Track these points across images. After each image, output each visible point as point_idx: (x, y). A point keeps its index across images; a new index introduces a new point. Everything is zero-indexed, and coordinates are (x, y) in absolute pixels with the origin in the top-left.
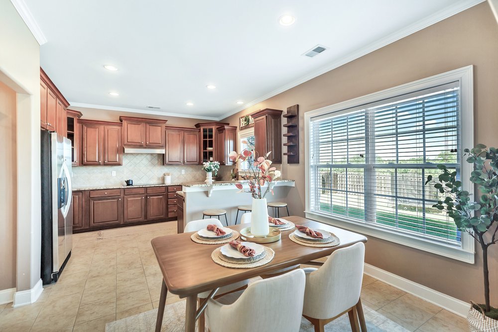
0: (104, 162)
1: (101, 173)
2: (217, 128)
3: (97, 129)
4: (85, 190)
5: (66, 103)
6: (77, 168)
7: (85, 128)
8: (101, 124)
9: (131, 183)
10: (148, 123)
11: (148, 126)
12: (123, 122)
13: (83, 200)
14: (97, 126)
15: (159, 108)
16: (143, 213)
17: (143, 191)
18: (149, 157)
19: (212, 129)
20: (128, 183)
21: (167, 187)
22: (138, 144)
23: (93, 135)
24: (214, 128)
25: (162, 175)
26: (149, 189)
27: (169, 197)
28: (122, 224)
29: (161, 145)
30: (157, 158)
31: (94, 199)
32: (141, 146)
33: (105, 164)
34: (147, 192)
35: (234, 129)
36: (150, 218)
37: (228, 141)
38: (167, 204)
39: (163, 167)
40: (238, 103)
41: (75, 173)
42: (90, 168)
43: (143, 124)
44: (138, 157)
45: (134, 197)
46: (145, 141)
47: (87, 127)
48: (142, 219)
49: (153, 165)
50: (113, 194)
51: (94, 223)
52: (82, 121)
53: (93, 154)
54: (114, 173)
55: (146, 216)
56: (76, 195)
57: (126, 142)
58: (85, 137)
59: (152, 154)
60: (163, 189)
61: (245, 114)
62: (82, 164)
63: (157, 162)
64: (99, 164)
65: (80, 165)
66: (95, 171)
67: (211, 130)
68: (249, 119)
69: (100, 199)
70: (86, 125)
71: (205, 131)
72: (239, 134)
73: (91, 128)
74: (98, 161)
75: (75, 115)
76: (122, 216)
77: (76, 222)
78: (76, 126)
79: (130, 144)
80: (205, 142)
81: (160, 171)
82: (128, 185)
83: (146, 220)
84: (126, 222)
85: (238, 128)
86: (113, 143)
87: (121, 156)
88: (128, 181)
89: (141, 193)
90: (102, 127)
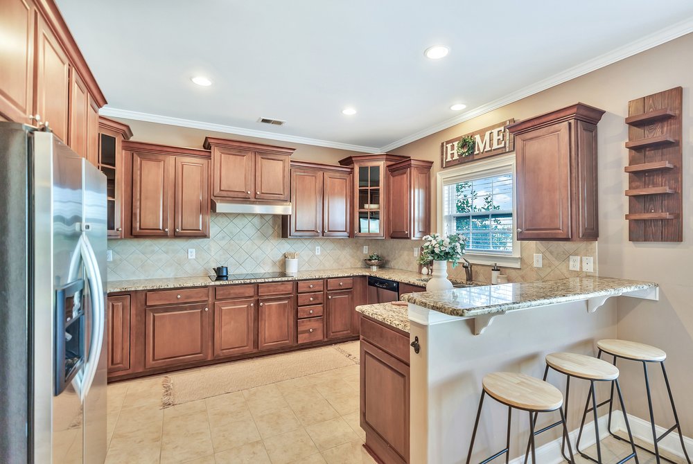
0: (175, 230)
1: (167, 253)
2: (388, 166)
3: (163, 162)
4: (136, 291)
5: (99, 99)
6: (119, 242)
7: (138, 160)
8: (169, 153)
9: (225, 274)
10: (260, 153)
11: (259, 158)
12: (212, 151)
13: (133, 311)
14: (161, 157)
15: (280, 123)
16: (251, 337)
17: (250, 291)
18: (256, 221)
19: (378, 168)
20: (220, 273)
21: (296, 283)
22: (241, 195)
23: (152, 174)
24: (382, 164)
25: (279, 257)
26: (263, 286)
27: (300, 302)
28: (209, 359)
29: (282, 197)
30: (271, 222)
31: (155, 309)
32: (245, 200)
33: (176, 236)
34: (257, 293)
35: (428, 166)
36: (265, 344)
37: (416, 191)
38: (297, 318)
39: (283, 241)
40: (453, 108)
41: (118, 253)
42: (147, 243)
43: (250, 155)
44: (237, 221)
45: (235, 304)
46: (253, 189)
47: (143, 157)
48: (249, 349)
49: (265, 236)
50: (191, 298)
51: (154, 360)
52: (132, 145)
53: (153, 214)
54: (192, 254)
55: (256, 343)
56: (117, 300)
57: (217, 191)
58: (137, 178)
59: (262, 216)
60: (289, 287)
61: (463, 132)
62: (131, 234)
63: (270, 231)
64: (164, 236)
65: (126, 237)
66: (156, 248)
67: (376, 170)
68: (474, 143)
69: (166, 309)
70: (139, 155)
71: (363, 171)
72: (439, 176)
73: (150, 160)
74: (164, 230)
75: (117, 131)
76: (210, 344)
77: (118, 358)
78: (120, 155)
79: (224, 194)
80: (363, 193)
81: (276, 248)
82: (219, 277)
83: (255, 351)
84: (218, 356)
85: (437, 164)
86: (192, 193)
87: (207, 218)
88: (219, 269)
89: (247, 295)
90: (171, 160)
